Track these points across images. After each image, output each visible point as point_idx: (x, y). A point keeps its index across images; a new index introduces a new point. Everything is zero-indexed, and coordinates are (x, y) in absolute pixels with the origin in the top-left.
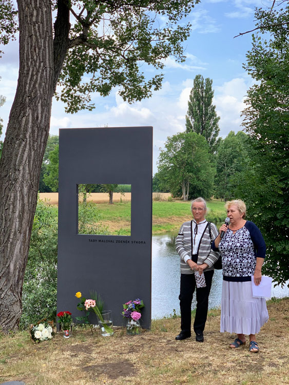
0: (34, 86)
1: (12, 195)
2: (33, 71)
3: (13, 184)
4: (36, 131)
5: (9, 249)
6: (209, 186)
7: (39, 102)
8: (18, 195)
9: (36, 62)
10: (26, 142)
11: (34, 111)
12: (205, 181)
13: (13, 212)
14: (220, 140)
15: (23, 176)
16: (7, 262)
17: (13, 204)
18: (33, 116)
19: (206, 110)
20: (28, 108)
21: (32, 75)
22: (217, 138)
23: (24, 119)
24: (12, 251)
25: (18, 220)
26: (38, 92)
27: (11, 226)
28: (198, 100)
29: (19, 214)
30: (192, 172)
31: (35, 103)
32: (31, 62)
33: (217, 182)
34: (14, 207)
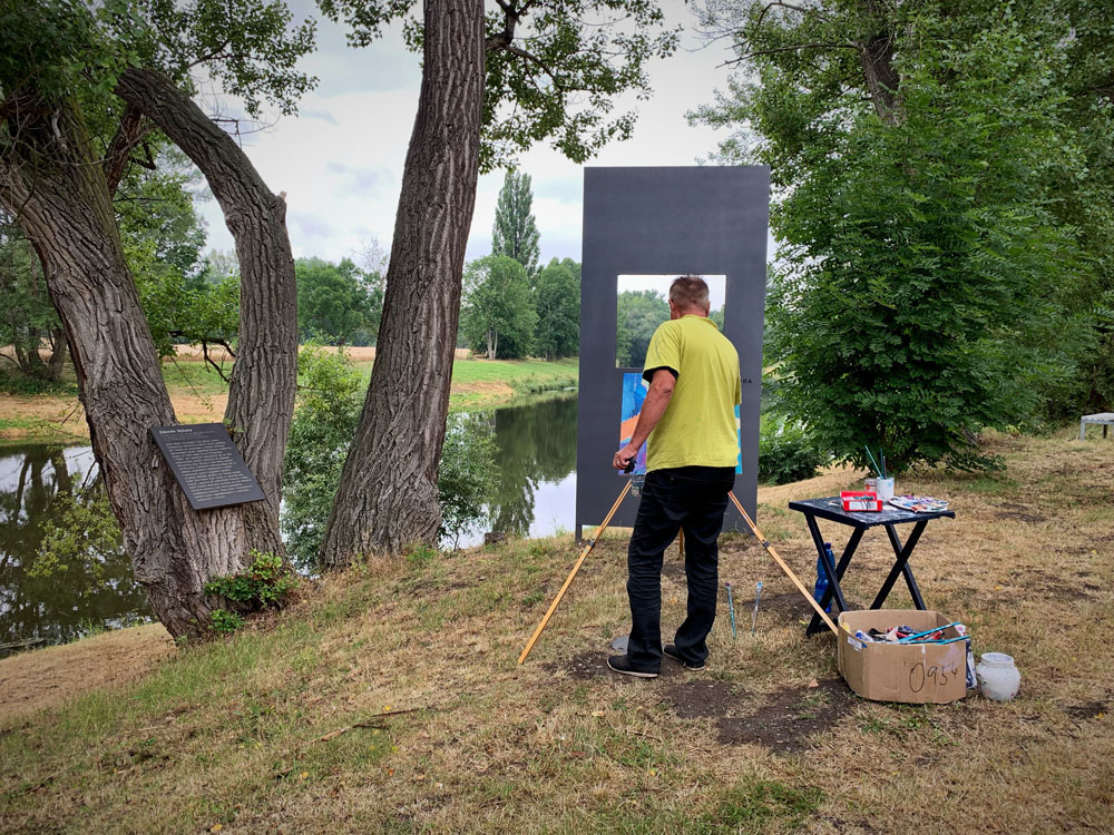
0: (458, 106)
1: (425, 306)
2: (455, 78)
3: (425, 287)
4: (461, 192)
5: (421, 404)
6: (525, 338)
7: (466, 137)
8: (435, 306)
9: (460, 62)
10: (446, 210)
11: (458, 153)
12: (520, 331)
13: (428, 337)
14: (541, 268)
15: (443, 271)
16: (419, 426)
17: (428, 322)
18: (456, 162)
19: (522, 221)
20: (448, 147)
21: (454, 86)
22: (537, 266)
23: (441, 167)
24: (426, 406)
25: (435, 352)
26: (465, 118)
27: (424, 362)
28: (510, 206)
29: (437, 340)
30: (502, 316)
31: (460, 139)
32: (453, 62)
33: (537, 334)
34: (429, 328)
